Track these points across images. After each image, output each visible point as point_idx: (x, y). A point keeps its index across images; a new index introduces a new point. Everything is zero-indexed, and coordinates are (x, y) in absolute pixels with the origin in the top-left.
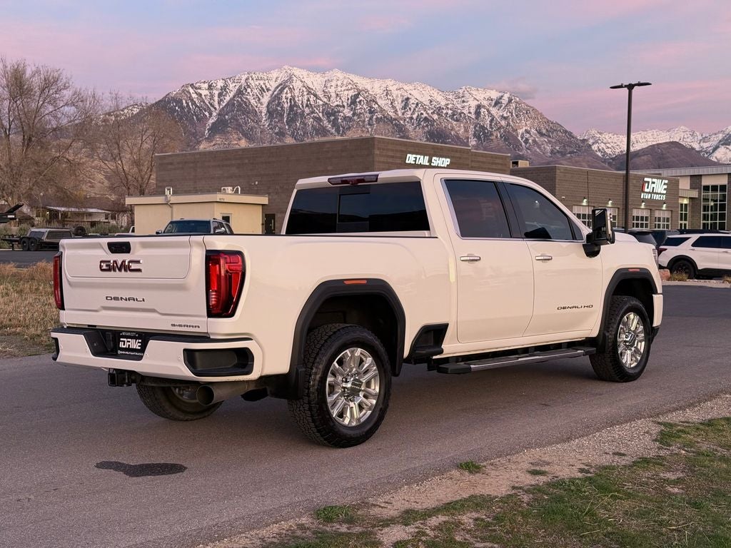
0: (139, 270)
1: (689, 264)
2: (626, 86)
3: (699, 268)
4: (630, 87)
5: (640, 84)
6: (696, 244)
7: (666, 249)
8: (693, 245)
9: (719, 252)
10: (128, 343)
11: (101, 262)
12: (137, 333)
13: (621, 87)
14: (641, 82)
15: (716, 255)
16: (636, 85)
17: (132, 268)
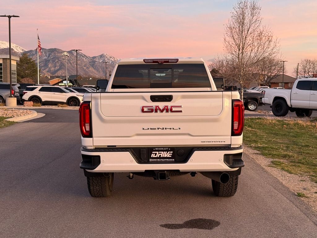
0: (181, 111)
1: (38, 99)
2: (7, 16)
3: (43, 101)
4: (10, 17)
5: (14, 16)
6: (41, 90)
7: (27, 93)
8: (39, 91)
9: (51, 94)
10: (159, 154)
11: (143, 107)
12: (169, 148)
13: (5, 16)
14: (15, 15)
15: (50, 95)
16: (12, 16)
17: (173, 110)
